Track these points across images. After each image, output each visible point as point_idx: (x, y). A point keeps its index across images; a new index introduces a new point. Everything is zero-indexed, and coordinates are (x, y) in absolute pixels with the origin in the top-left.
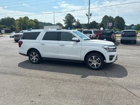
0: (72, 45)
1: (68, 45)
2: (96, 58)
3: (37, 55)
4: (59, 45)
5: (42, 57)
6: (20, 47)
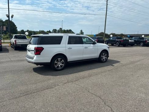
0: (92, 47)
1: (90, 47)
2: (105, 54)
3: (63, 60)
4: (84, 47)
5: (68, 61)
6: (40, 55)
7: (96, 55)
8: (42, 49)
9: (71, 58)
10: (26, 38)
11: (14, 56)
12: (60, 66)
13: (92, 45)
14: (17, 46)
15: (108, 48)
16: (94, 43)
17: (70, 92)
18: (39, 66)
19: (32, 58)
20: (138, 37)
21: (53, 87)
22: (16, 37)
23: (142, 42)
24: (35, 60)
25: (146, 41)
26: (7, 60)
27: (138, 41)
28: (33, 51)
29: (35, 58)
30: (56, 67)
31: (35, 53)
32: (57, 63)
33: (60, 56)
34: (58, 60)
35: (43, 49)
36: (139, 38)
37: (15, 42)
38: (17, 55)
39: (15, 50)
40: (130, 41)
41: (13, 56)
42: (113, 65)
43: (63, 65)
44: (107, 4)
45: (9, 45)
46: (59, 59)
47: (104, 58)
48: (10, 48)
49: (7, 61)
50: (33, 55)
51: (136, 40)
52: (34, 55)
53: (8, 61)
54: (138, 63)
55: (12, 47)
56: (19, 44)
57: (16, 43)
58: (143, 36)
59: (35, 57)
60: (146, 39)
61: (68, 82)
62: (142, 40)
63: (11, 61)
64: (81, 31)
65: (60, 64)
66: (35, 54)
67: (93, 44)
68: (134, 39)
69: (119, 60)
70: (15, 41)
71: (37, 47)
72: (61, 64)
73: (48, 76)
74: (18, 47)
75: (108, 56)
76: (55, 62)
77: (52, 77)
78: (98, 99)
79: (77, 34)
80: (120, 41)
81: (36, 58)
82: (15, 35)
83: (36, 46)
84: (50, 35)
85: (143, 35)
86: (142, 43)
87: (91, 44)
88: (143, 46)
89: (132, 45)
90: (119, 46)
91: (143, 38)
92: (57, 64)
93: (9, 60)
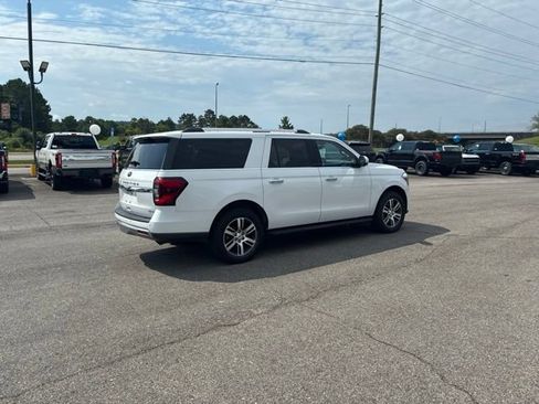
0: (352, 178)
1: (345, 178)
2: (395, 203)
3: (252, 225)
4: (324, 179)
5: (270, 227)
6: (174, 204)
7: (365, 206)
8: (181, 184)
9: (280, 215)
10: (95, 147)
11: (57, 210)
12: (241, 244)
13: (351, 170)
14: (65, 173)
15: (406, 179)
16: (358, 164)
17: (304, 339)
18: (167, 246)
19: (146, 219)
20: (494, 142)
21: (236, 321)
22: (58, 142)
23: (507, 159)
24: (156, 224)
25: (521, 157)
26: (35, 226)
27: (492, 157)
28: (148, 191)
29: (155, 219)
30: (228, 249)
31: (155, 198)
32: (230, 233)
33: (244, 211)
34: (235, 225)
35: (187, 184)
36: (496, 145)
37: (57, 159)
38: (67, 208)
39: (55, 189)
40: (464, 156)
41: (53, 210)
42: (427, 240)
43: (254, 242)
44: (380, 27)
45: (29, 170)
46: (239, 220)
47: (392, 215)
48: (33, 182)
49: (35, 230)
50: (149, 208)
51: (487, 152)
52: (151, 206)
53: (40, 230)
54: (514, 233)
55: (41, 178)
56: (70, 166)
57: (59, 165)
58: (509, 139)
59: (157, 215)
60: (520, 148)
61: (284, 303)
62: (504, 153)
63: (51, 229)
64: (285, 121)
65: (241, 239)
66: (156, 204)
67: (353, 166)
68: (479, 149)
69: (441, 225)
70: (58, 157)
71: (164, 179)
72: (246, 239)
73: (203, 284)
74: (69, 177)
75: (404, 210)
76: (227, 232)
77: (219, 285)
78: (413, 363)
79: (299, 132)
80: (431, 158)
81: (158, 219)
82: (55, 136)
83: (160, 173)
84: (210, 133)
85: (508, 135)
86: (508, 164)
87: (348, 165)
88: (511, 174)
89: (471, 170)
90: (426, 175)
91: (509, 146)
92: (231, 237)
93: (40, 226)
